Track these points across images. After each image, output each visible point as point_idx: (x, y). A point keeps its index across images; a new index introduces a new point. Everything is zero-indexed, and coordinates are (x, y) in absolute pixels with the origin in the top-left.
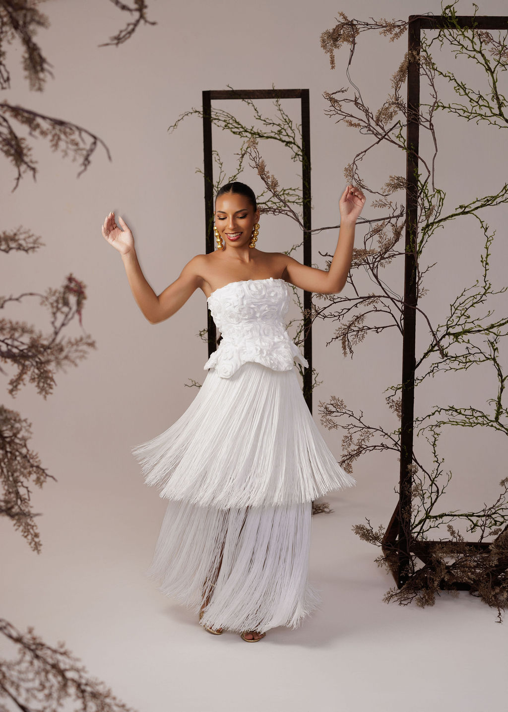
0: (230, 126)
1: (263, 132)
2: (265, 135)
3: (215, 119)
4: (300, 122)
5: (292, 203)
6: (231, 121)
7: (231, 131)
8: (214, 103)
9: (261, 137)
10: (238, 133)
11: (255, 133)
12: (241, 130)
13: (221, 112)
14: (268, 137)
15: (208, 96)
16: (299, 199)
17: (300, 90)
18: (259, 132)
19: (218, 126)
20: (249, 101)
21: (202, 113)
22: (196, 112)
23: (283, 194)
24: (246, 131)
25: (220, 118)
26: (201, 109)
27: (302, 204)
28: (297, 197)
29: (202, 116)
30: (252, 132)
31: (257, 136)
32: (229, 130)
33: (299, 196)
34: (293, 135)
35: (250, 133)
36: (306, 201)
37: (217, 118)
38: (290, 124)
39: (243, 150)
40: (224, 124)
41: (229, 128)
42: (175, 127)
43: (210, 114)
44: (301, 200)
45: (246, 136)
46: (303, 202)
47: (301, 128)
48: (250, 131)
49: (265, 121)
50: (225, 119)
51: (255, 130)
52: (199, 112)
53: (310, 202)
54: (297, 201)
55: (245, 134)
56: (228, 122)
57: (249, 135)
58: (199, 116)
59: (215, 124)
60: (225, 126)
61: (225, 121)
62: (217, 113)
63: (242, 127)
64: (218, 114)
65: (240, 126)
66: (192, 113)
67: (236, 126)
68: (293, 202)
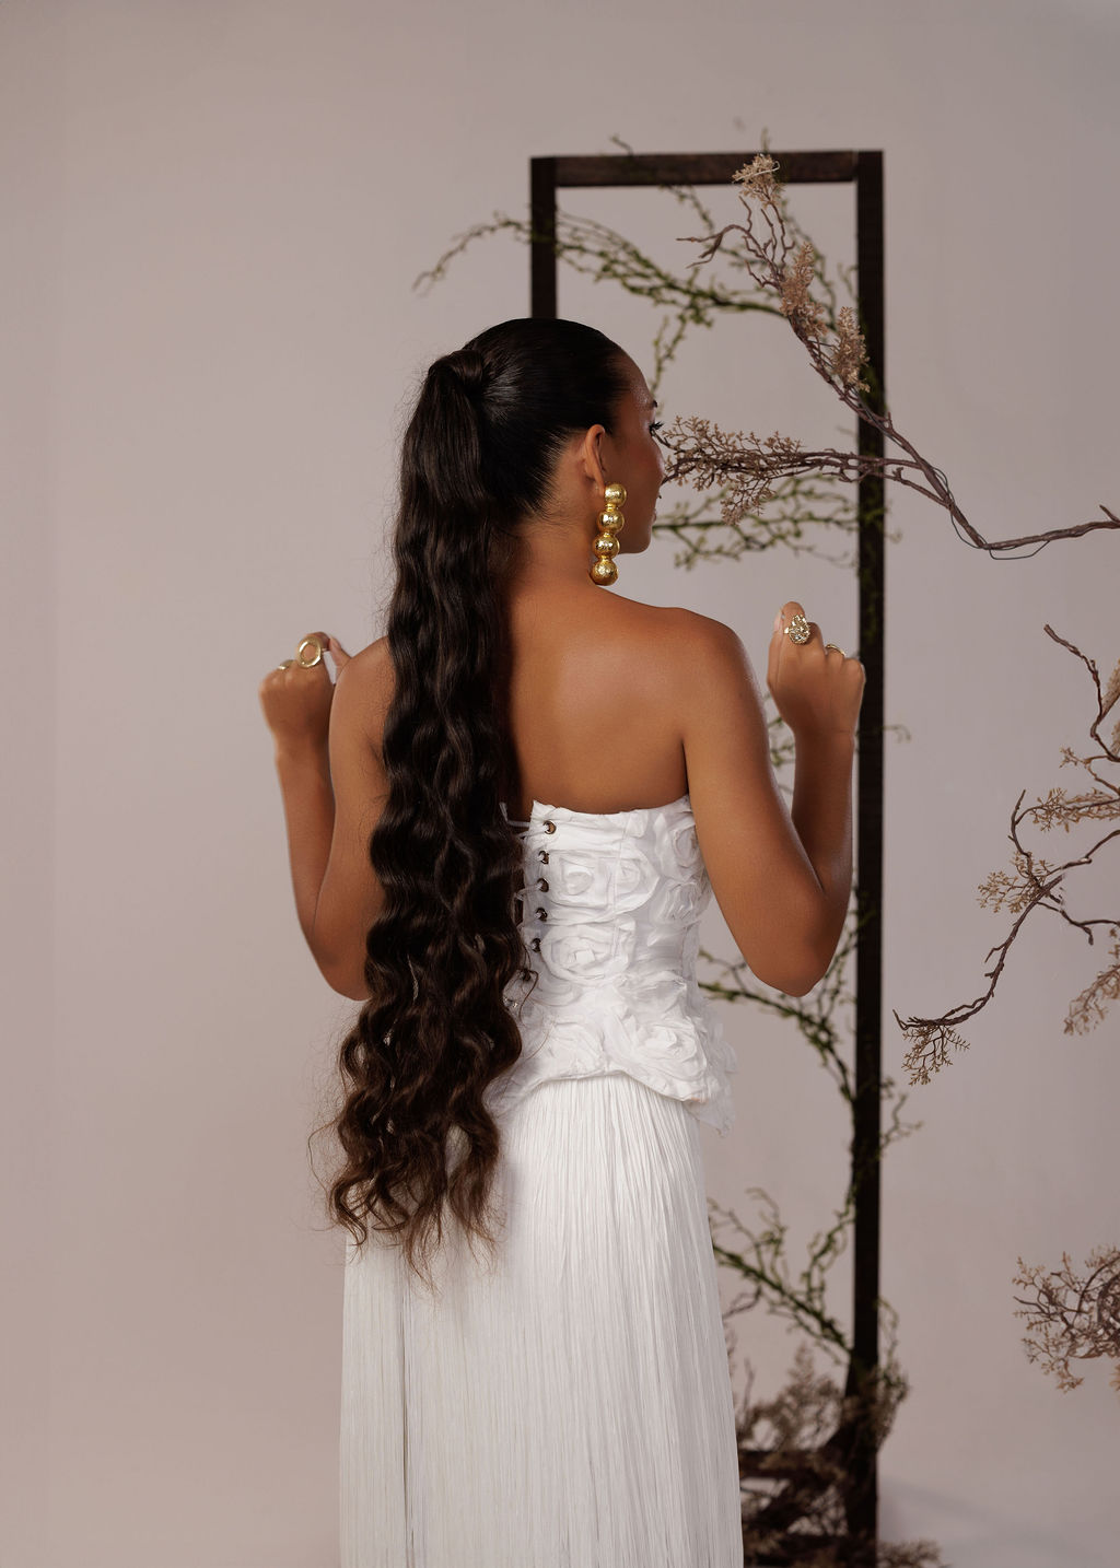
0: (620, 269)
1: (731, 287)
2: (736, 299)
3: (570, 248)
4: (851, 257)
5: (823, 525)
6: (622, 256)
7: (625, 285)
8: (567, 199)
9: (721, 303)
10: (646, 291)
11: (700, 294)
12: (657, 282)
13: (590, 227)
14: (744, 307)
15: (548, 176)
16: (846, 510)
17: (850, 153)
18: (717, 289)
19: (581, 270)
20: (685, 190)
21: (527, 227)
22: (508, 224)
23: (794, 493)
24: (672, 286)
25: (587, 245)
26: (523, 214)
27: (855, 525)
28: (840, 504)
29: (526, 237)
30: (693, 290)
31: (710, 302)
32: (615, 284)
33: (845, 501)
34: (827, 300)
35: (687, 292)
36: (869, 517)
37: (577, 243)
38: (818, 266)
39: (661, 344)
40: (598, 263)
41: (616, 275)
42: (439, 275)
43: (552, 232)
44: (852, 515)
45: (674, 302)
46: (861, 520)
47: (853, 277)
48: (684, 286)
49: (734, 253)
50: (606, 249)
51: (702, 283)
52: (518, 226)
53: (881, 518)
54: (841, 516)
55: (667, 294)
56: (612, 257)
57: (685, 300)
58: (518, 239)
59: (570, 262)
60: (605, 269)
61: (602, 254)
62: (576, 229)
63: (659, 275)
64: (580, 234)
65: (649, 271)
66: (493, 229)
67: (638, 267)
68: (827, 520)
